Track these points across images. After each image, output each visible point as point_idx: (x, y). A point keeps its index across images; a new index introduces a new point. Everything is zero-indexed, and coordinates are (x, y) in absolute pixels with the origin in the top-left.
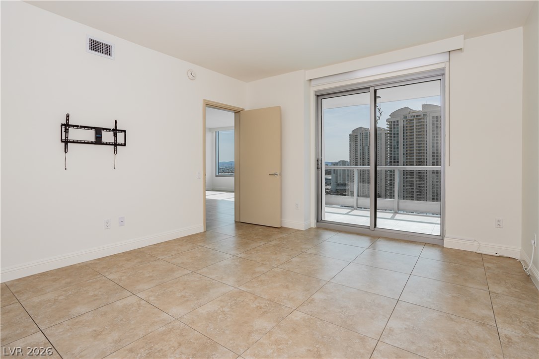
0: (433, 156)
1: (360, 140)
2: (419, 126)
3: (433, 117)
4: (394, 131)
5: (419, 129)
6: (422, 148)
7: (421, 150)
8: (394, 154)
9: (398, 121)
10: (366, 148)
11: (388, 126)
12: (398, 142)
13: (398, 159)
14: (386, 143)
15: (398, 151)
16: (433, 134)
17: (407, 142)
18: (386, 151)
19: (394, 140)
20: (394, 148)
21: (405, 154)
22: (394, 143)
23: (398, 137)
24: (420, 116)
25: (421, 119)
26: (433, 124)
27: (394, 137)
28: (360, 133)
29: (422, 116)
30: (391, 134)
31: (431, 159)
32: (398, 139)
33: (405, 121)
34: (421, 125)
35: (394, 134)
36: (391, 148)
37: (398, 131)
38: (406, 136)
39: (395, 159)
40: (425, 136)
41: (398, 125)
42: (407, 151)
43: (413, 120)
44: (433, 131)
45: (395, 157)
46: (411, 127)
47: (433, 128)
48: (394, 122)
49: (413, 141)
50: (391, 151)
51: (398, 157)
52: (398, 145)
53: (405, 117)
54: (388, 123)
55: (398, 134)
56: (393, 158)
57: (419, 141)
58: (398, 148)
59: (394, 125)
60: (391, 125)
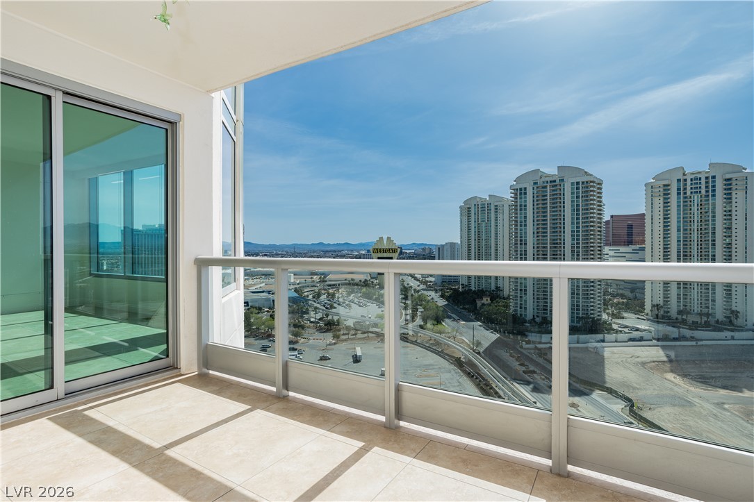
0: (573, 236)
1: (475, 214)
2: (553, 195)
3: (572, 184)
4: (521, 202)
5: (553, 199)
6: (558, 225)
7: (557, 228)
8: (521, 234)
9: (525, 189)
10: (483, 224)
11: (513, 195)
12: (525, 217)
13: (526, 240)
14: (510, 217)
15: (526, 229)
16: (573, 206)
17: (537, 216)
18: (510, 229)
19: (521, 214)
20: (521, 226)
21: (535, 233)
22: (521, 218)
23: (525, 209)
24: (555, 181)
25: (556, 186)
26: (573, 193)
27: (521, 210)
28: (475, 205)
29: (558, 182)
30: (516, 206)
31: (570, 240)
32: (525, 213)
33: (535, 188)
34: (557, 194)
35: (521, 206)
36: (516, 225)
37: (525, 201)
38: (537, 208)
39: (521, 240)
40: (562, 209)
41: (525, 193)
42: (538, 229)
43: (546, 187)
44: (573, 202)
45: (521, 237)
46: (543, 196)
47: (572, 197)
48: (521, 189)
49: (546, 216)
50: (516, 229)
51: (526, 237)
52: (525, 221)
53: (535, 183)
54: (513, 191)
55: (525, 206)
56: (519, 239)
57: (554, 216)
58: (525, 225)
59: (521, 194)
60: (516, 194)
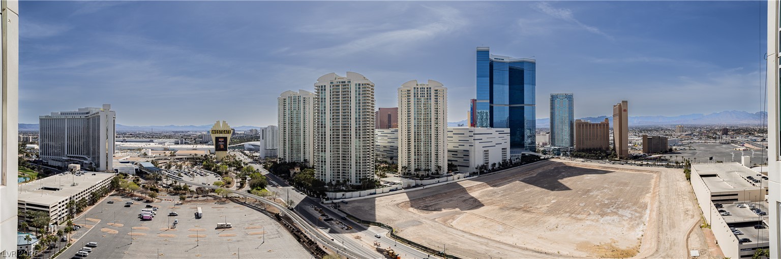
0: (356, 121)
1: (289, 104)
2: (344, 92)
3: (356, 84)
4: (322, 96)
5: (344, 95)
6: (347, 114)
7: (346, 115)
8: (322, 119)
9: (325, 86)
10: (295, 112)
11: (316, 91)
12: (325, 107)
13: (325, 124)
14: (314, 107)
15: (325, 116)
16: (356, 100)
17: (333, 107)
18: (314, 116)
19: (322, 105)
20: (322, 113)
21: (332, 119)
22: (322, 107)
23: (325, 101)
24: (345, 82)
25: (345, 85)
26: (356, 91)
27: (322, 102)
28: (289, 97)
29: (346, 83)
30: (319, 98)
31: (355, 124)
32: (325, 104)
33: (332, 86)
34: (346, 91)
35: (322, 99)
36: (318, 113)
37: (325, 95)
38: (333, 101)
39: (322, 125)
40: (349, 102)
41: (325, 90)
42: (333, 116)
43: (339, 86)
44: (356, 97)
45: (322, 122)
46: (337, 92)
47: (356, 94)
48: (322, 87)
49: (339, 107)
50: (318, 116)
51: (325, 122)
52: (325, 110)
53: (331, 83)
54: (316, 88)
55: (325, 99)
56: (320, 123)
57: (344, 107)
58: (325, 113)
59: (322, 90)
60: (318, 90)
